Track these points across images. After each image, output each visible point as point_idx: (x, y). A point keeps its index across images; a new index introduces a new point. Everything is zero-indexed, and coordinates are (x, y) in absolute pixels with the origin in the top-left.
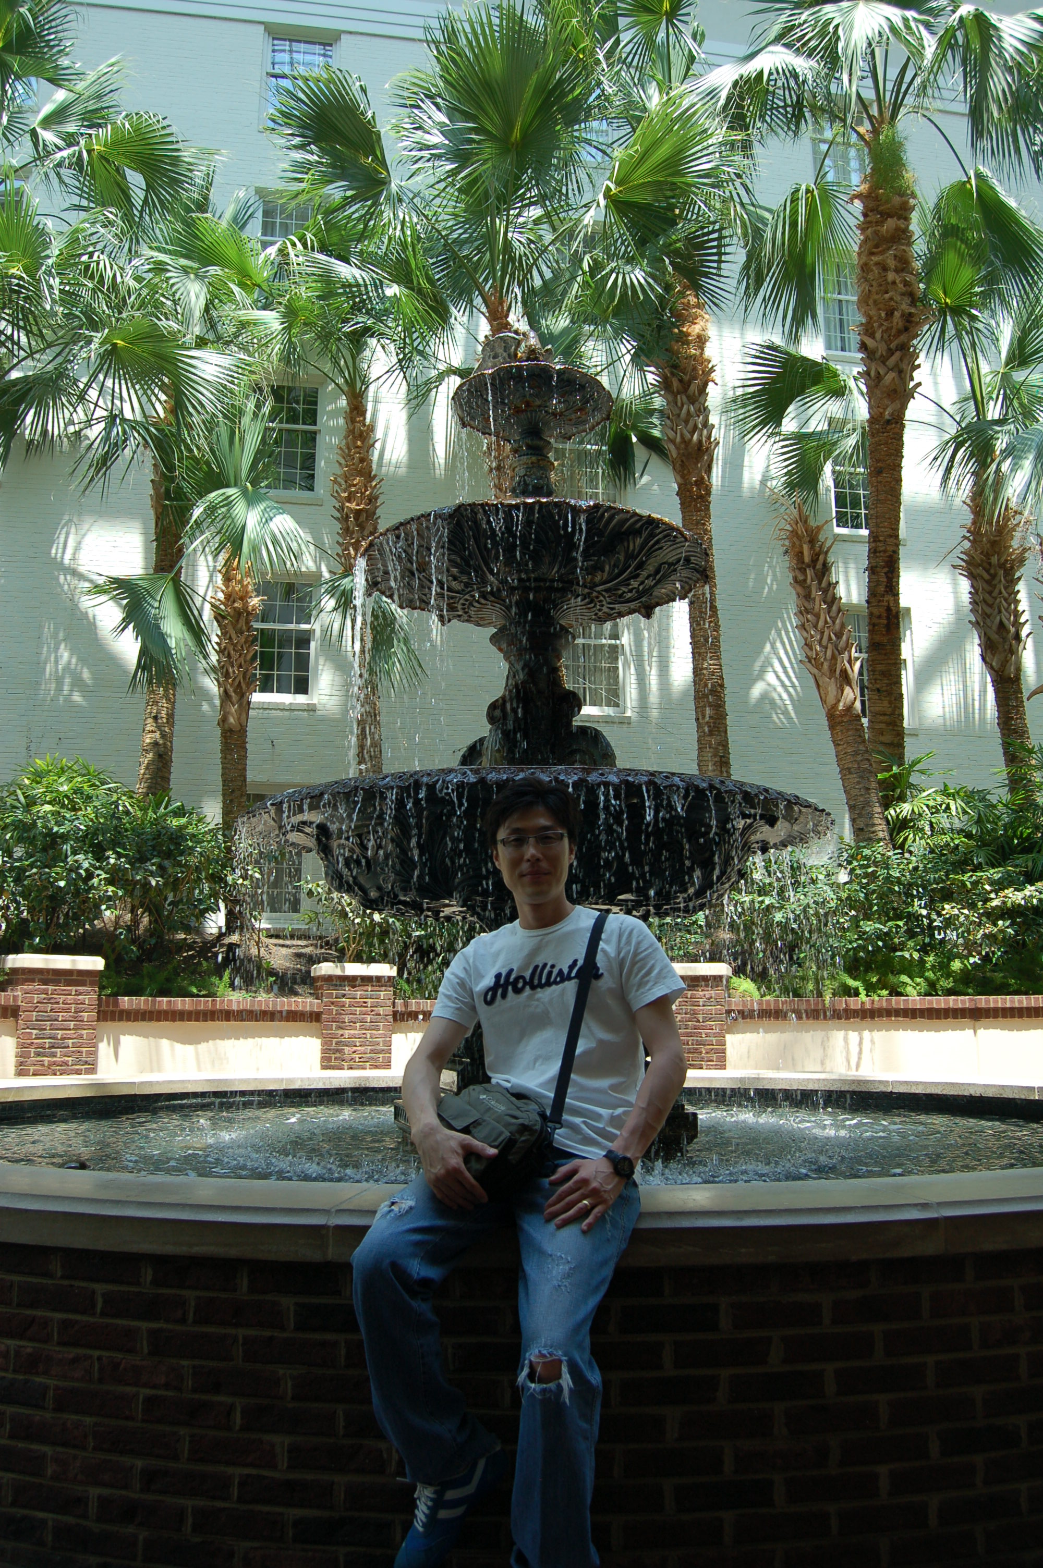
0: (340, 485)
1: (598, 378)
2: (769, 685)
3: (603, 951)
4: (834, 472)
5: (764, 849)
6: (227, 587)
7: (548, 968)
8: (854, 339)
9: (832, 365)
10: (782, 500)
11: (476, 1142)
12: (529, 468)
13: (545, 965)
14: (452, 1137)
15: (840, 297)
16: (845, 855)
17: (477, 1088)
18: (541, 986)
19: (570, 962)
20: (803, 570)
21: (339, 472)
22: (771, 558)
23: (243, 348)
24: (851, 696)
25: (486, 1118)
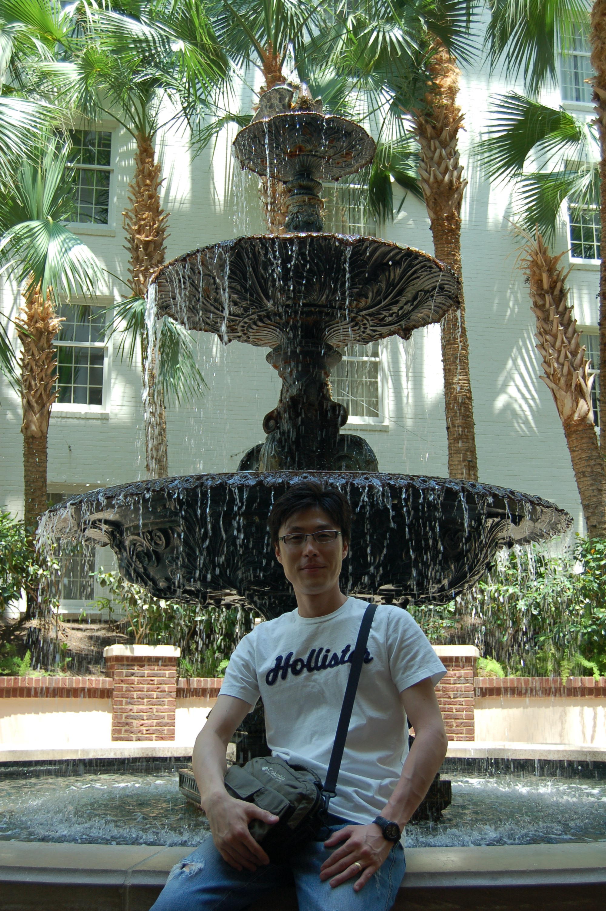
0: (131, 219)
1: (361, 125)
2: (511, 397)
3: (374, 638)
4: (569, 208)
5: (510, 545)
6: (30, 309)
7: (323, 653)
8: (588, 89)
9: (569, 114)
10: (523, 234)
11: (259, 810)
12: (302, 205)
13: (321, 650)
14: (238, 805)
15: (575, 53)
16: (580, 549)
17: (260, 760)
18: (318, 668)
19: (344, 648)
20: (542, 296)
21: (130, 207)
22: (513, 285)
23: (45, 96)
24: (585, 408)
25: (268, 787)
